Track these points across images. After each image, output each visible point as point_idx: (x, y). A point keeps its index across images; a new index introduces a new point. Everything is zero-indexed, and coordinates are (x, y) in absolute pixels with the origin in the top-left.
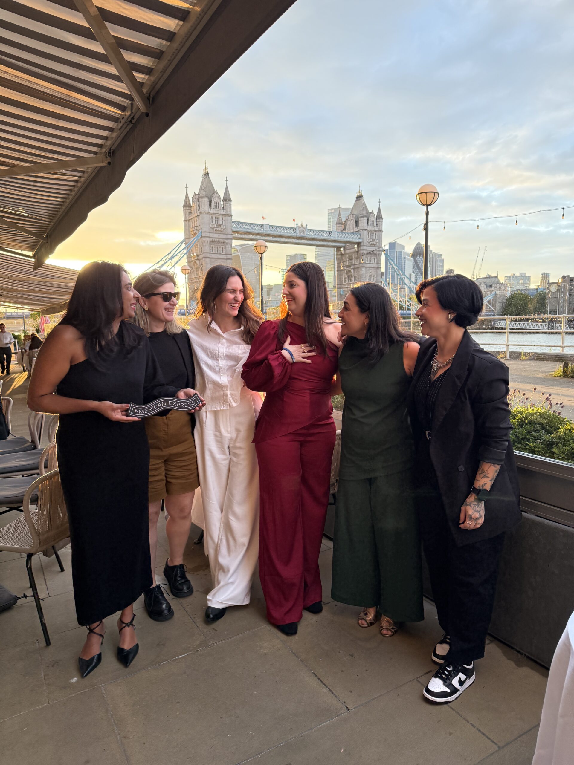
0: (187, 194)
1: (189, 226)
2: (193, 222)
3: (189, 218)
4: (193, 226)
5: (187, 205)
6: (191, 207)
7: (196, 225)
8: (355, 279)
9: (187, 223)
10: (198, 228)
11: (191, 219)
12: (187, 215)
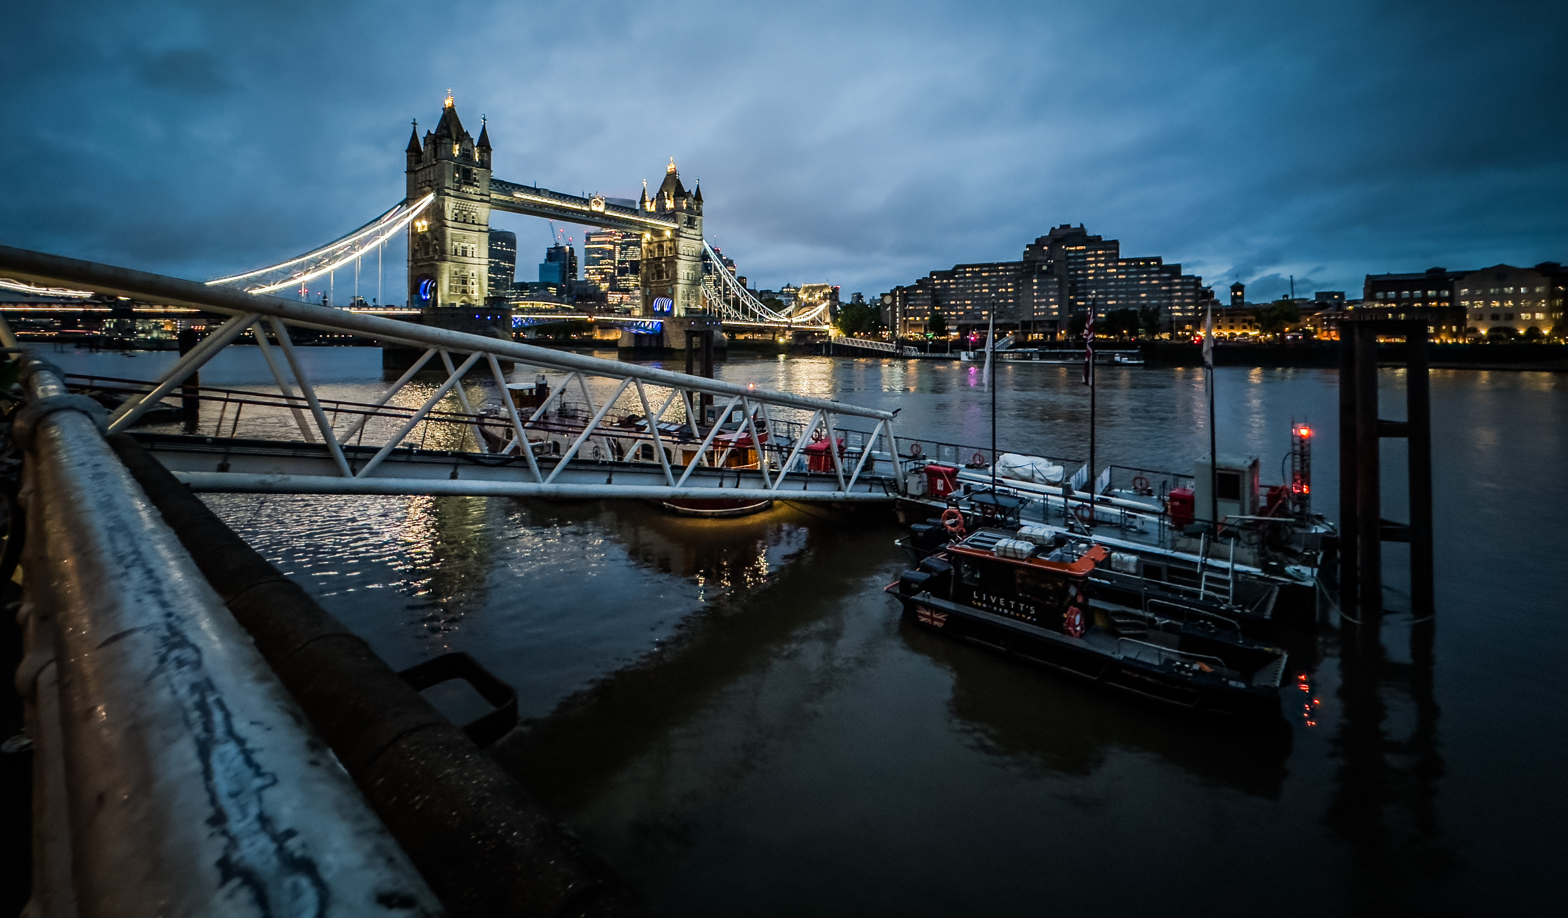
0: (414, 133)
1: (416, 180)
2: (424, 173)
3: (417, 169)
4: (424, 179)
5: (413, 148)
6: (421, 153)
7: (428, 179)
8: (667, 276)
9: (412, 176)
10: (431, 184)
11: (421, 170)
12: (413, 164)
